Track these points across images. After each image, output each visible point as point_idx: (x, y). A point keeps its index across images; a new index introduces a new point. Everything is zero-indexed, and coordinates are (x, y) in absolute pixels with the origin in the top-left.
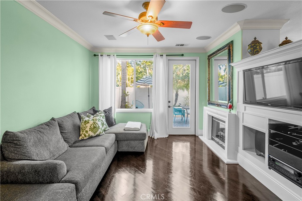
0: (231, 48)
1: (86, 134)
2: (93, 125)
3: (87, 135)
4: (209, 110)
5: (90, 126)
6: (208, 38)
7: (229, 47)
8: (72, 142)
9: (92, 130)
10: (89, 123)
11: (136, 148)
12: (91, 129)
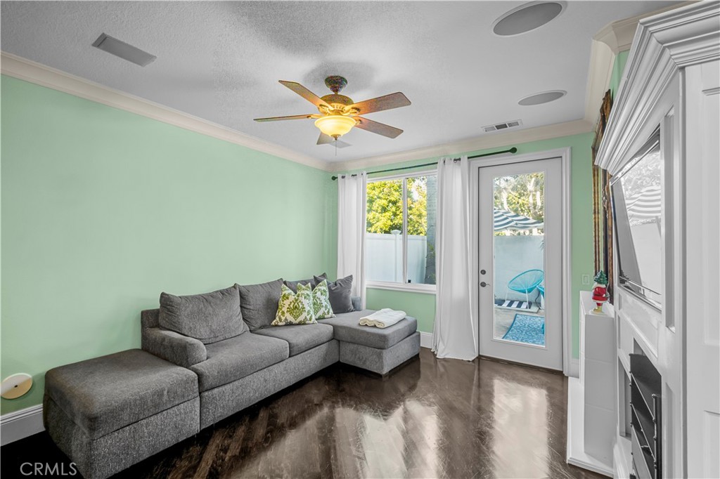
1: (281, 316)
2: (293, 304)
3: (283, 318)
5: (289, 305)
8: (257, 326)
9: (291, 313)
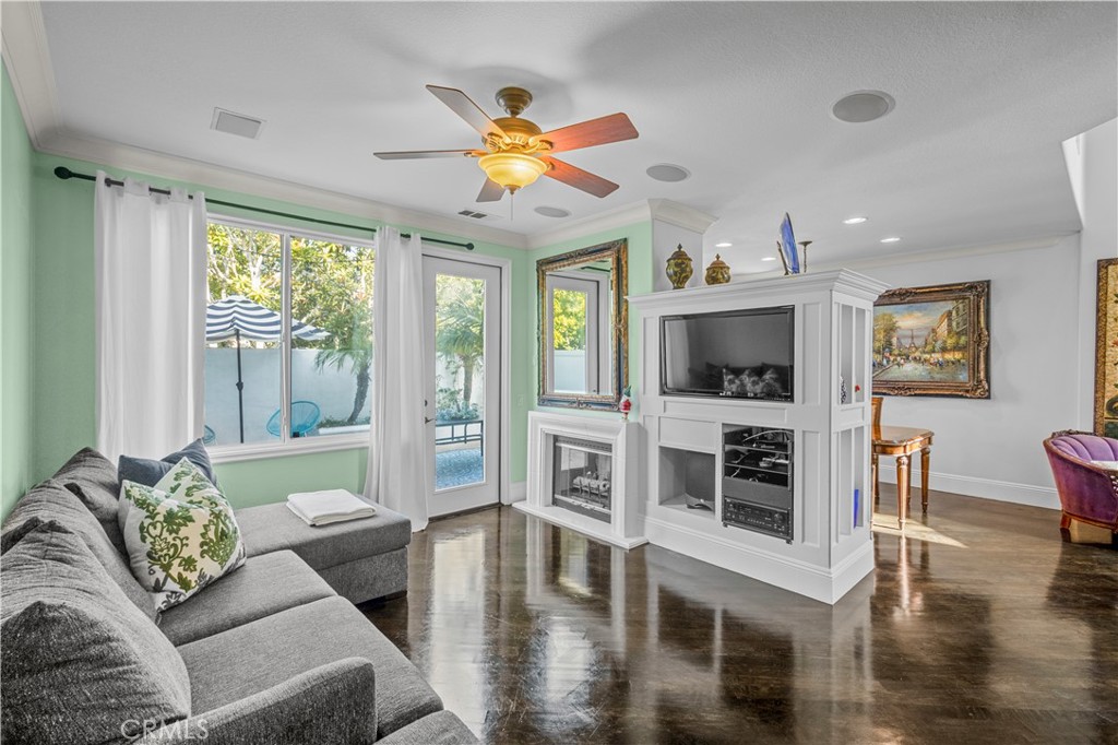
0: (623, 257)
1: (185, 574)
2: (213, 527)
3: (192, 577)
4: (544, 421)
5: (203, 535)
6: (564, 214)
7: (619, 251)
9: (214, 552)
10: (192, 520)
11: (379, 584)
12: (208, 548)
